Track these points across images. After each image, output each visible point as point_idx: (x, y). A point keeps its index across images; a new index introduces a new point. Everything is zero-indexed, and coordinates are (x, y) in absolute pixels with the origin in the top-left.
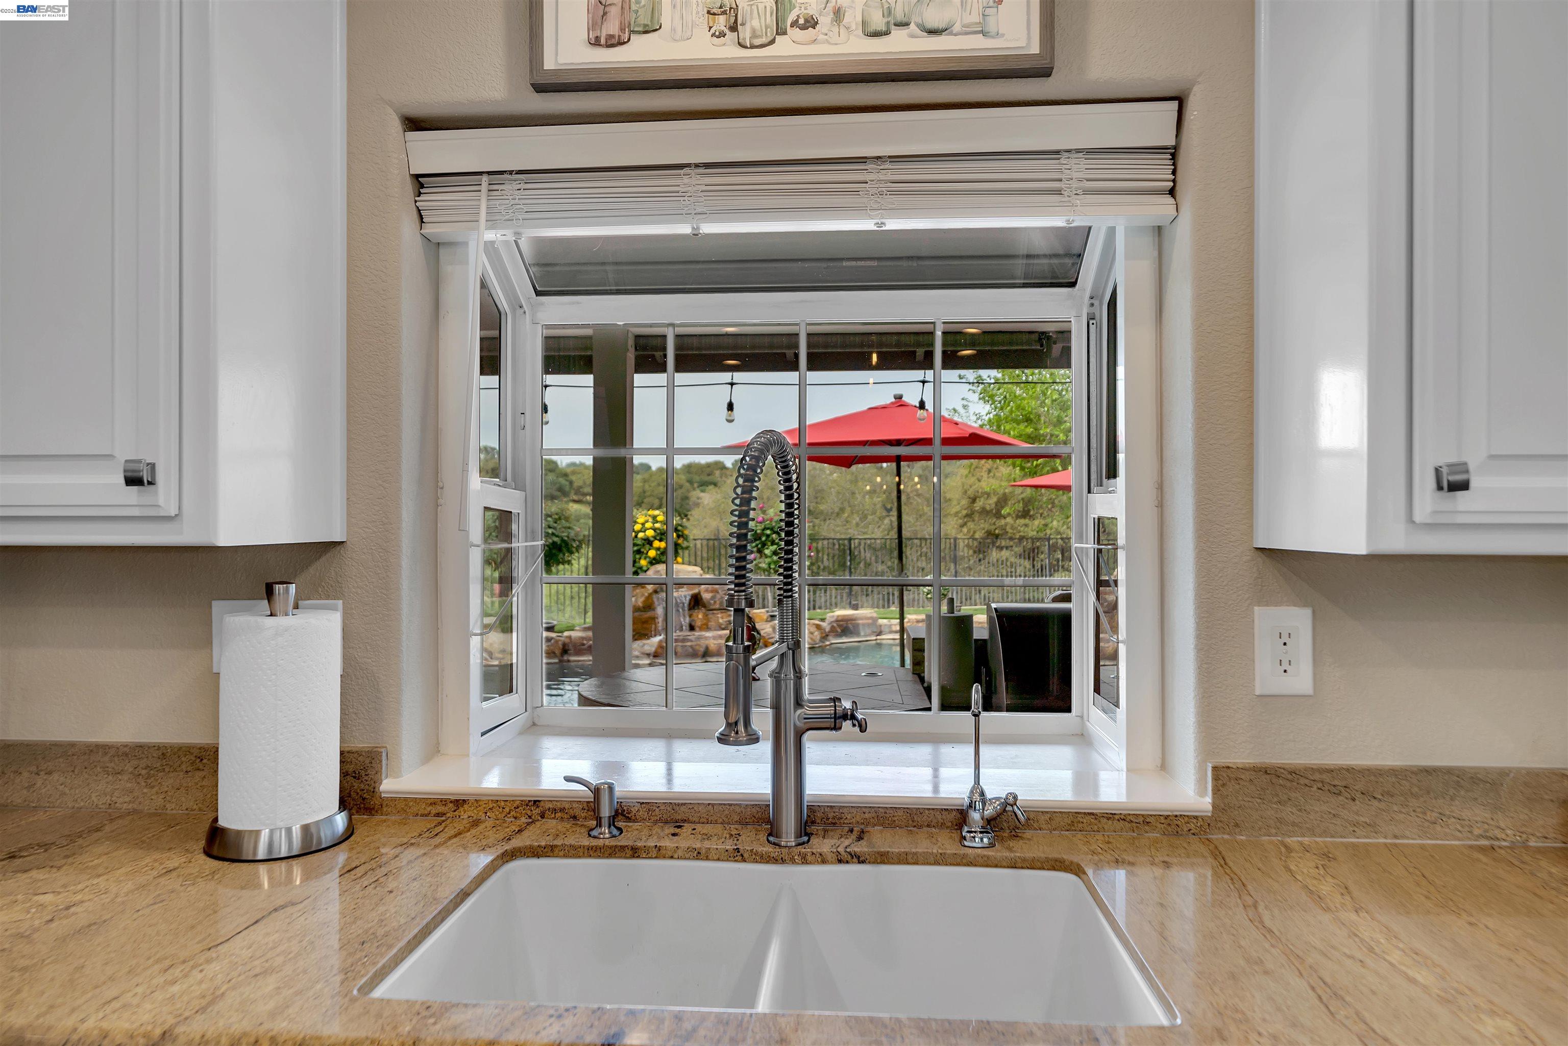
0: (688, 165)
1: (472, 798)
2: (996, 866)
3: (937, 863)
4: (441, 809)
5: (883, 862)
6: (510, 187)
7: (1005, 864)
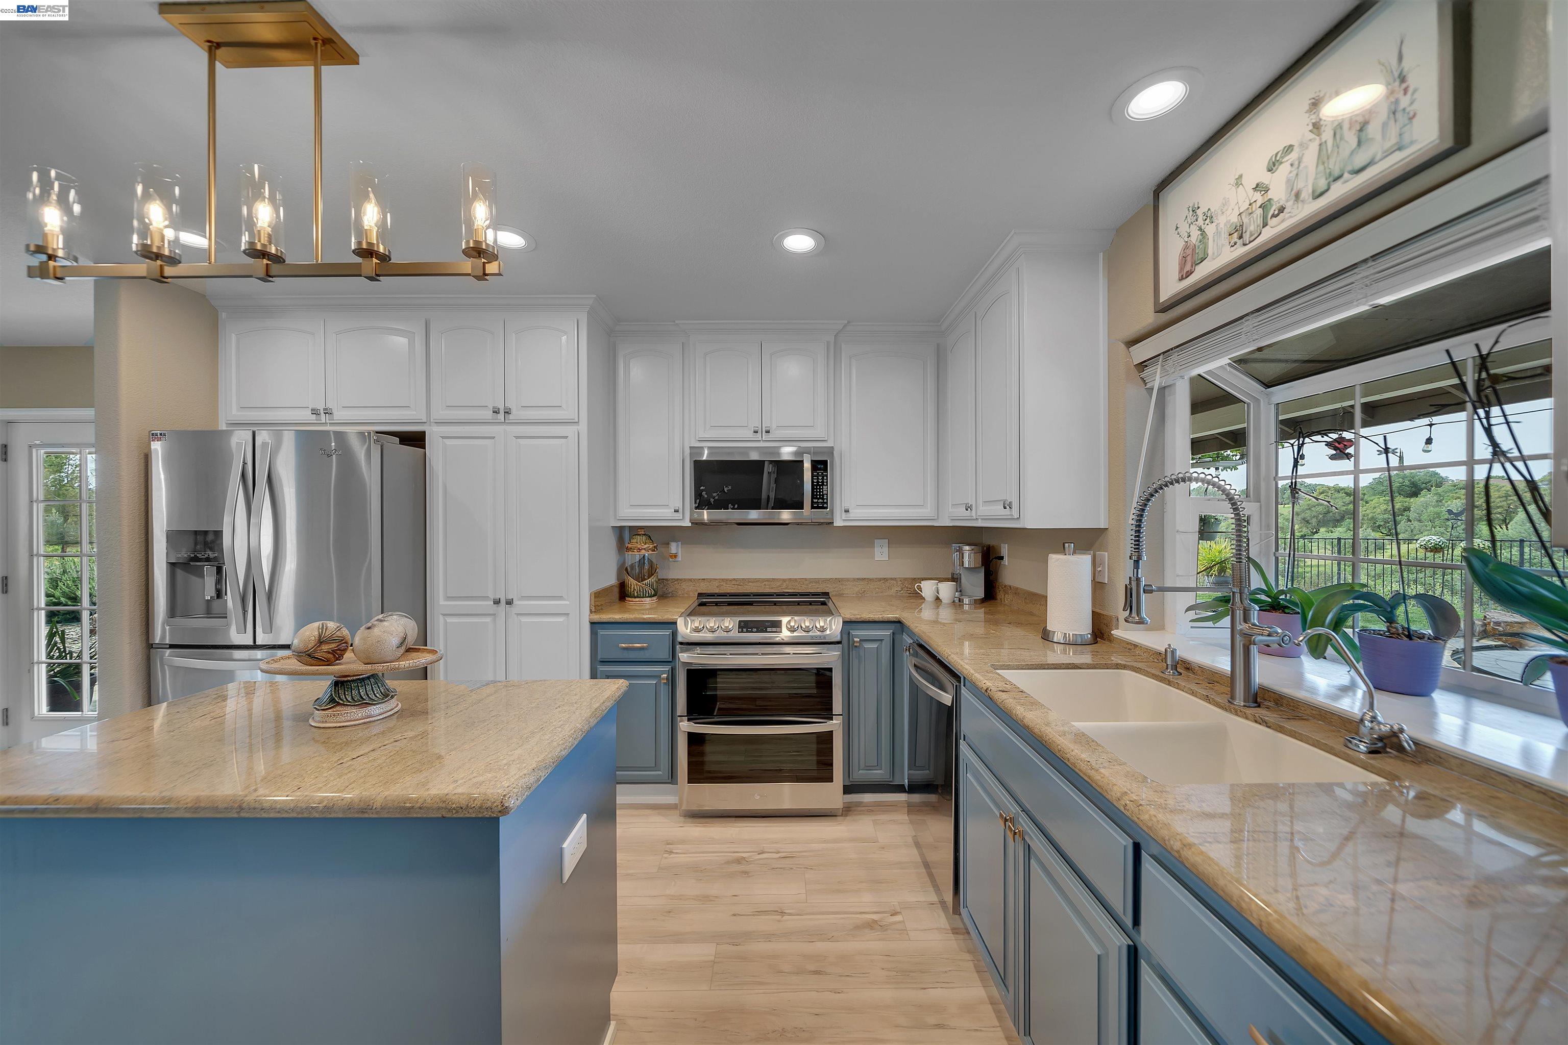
0: (1247, 315)
1: (1140, 645)
2: (1354, 764)
3: (1313, 745)
4: (1130, 647)
5: (1280, 732)
6: (1175, 356)
7: (1359, 764)
